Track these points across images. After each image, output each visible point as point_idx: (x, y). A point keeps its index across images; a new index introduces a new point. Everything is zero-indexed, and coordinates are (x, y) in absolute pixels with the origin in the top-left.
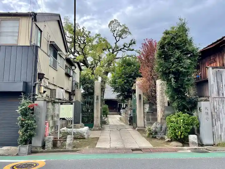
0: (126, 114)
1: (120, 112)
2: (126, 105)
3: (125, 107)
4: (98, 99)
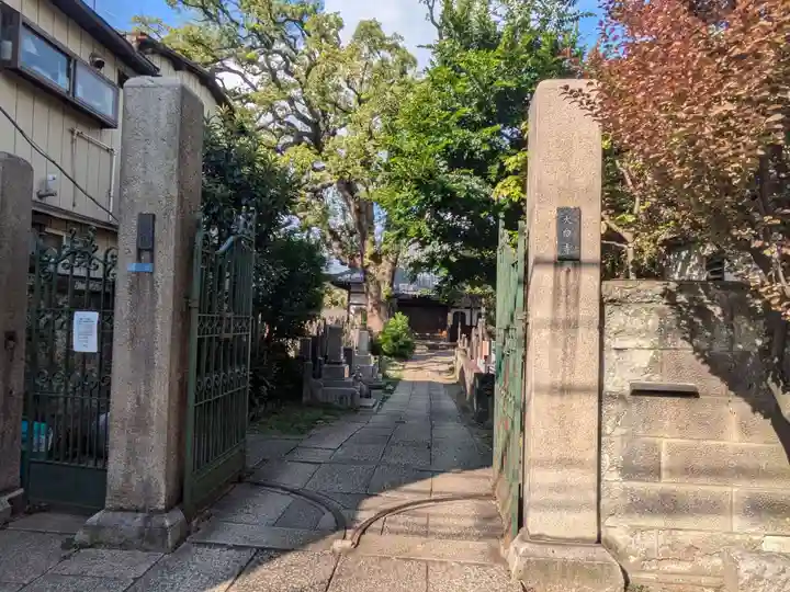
3: (474, 323)
4: (151, 250)
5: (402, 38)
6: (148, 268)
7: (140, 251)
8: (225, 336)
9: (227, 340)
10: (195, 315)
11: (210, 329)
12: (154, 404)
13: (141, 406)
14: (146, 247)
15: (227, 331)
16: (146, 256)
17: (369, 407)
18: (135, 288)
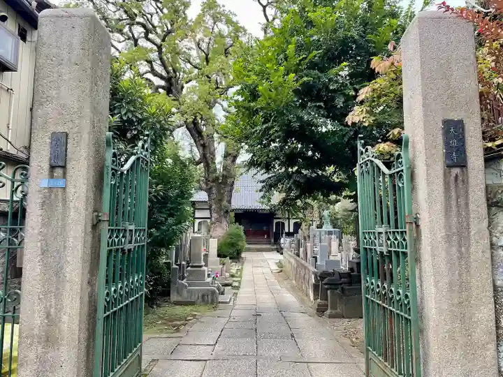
0: (299, 256)
1: (280, 244)
2: (297, 226)
3: (292, 230)
4: (64, 167)
5: (235, 15)
6: (61, 183)
7: (52, 168)
8: (127, 247)
9: (129, 250)
10: (105, 227)
11: (116, 240)
12: (65, 318)
13: (51, 320)
14: (58, 165)
15: (130, 242)
16: (59, 172)
17: (226, 303)
18: (47, 204)
